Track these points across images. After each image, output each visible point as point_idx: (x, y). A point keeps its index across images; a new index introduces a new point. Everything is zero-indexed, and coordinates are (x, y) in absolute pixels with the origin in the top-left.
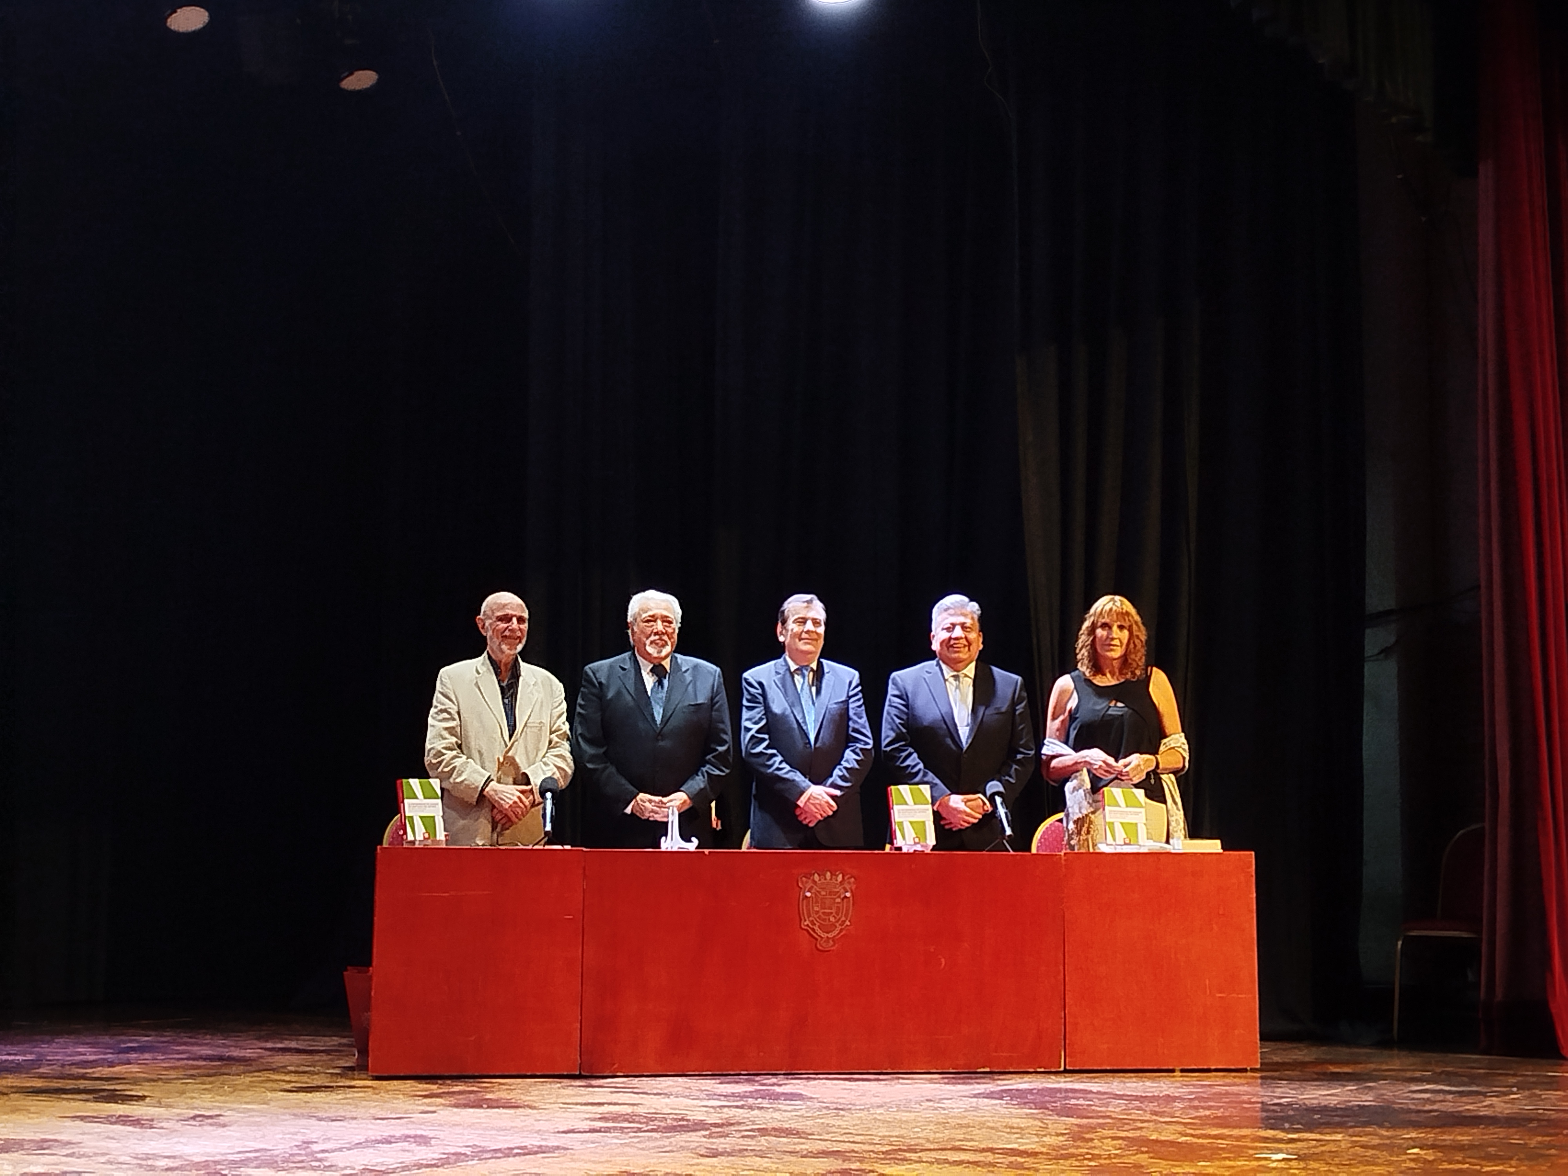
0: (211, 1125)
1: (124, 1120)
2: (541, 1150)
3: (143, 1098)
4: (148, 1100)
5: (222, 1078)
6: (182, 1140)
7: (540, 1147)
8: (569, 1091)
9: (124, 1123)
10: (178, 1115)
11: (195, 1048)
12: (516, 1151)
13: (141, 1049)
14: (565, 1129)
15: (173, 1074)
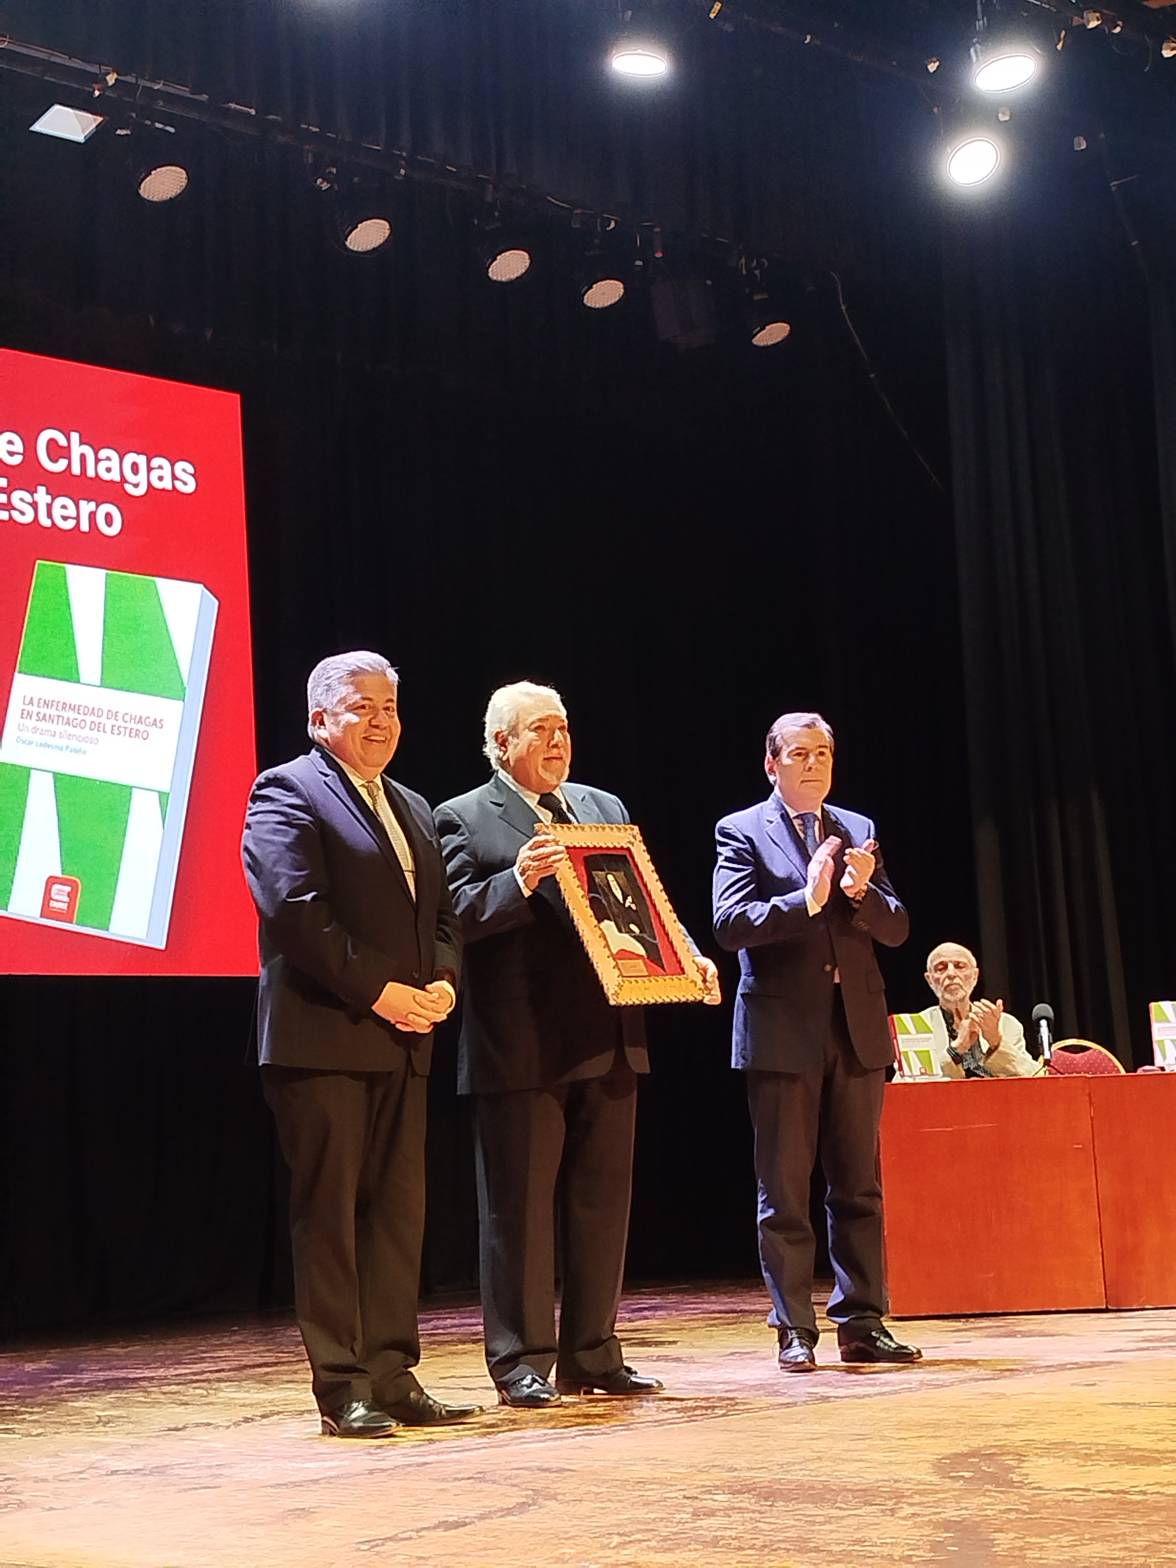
0: (751, 1359)
1: (666, 1358)
2: (1093, 1365)
3: (675, 1342)
4: (679, 1343)
5: (743, 1325)
6: (728, 1370)
7: (1092, 1362)
8: (1100, 1322)
9: (667, 1360)
10: (715, 1353)
11: (705, 1306)
12: (1069, 1366)
13: (655, 1308)
14: (1112, 1349)
15: (695, 1324)
